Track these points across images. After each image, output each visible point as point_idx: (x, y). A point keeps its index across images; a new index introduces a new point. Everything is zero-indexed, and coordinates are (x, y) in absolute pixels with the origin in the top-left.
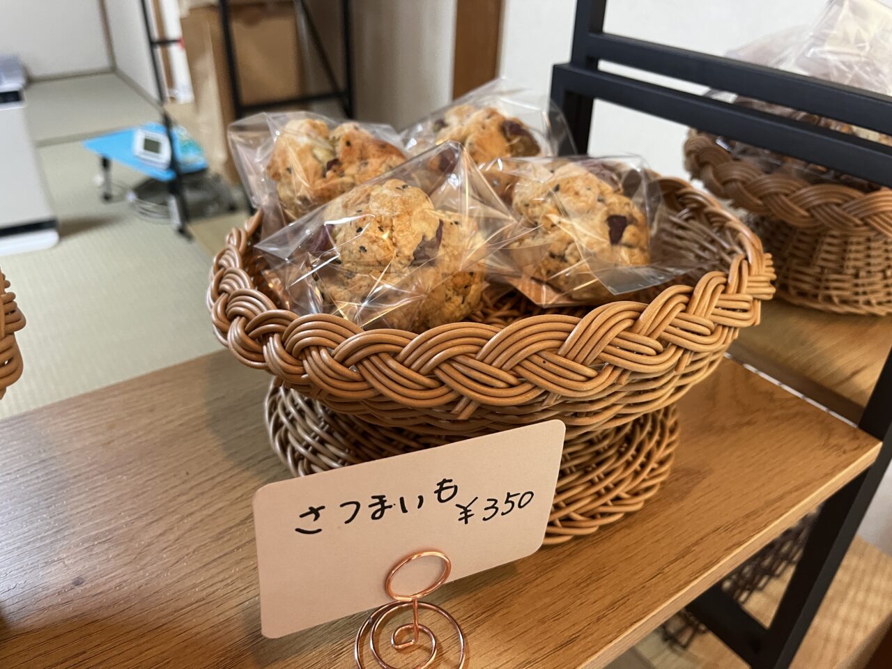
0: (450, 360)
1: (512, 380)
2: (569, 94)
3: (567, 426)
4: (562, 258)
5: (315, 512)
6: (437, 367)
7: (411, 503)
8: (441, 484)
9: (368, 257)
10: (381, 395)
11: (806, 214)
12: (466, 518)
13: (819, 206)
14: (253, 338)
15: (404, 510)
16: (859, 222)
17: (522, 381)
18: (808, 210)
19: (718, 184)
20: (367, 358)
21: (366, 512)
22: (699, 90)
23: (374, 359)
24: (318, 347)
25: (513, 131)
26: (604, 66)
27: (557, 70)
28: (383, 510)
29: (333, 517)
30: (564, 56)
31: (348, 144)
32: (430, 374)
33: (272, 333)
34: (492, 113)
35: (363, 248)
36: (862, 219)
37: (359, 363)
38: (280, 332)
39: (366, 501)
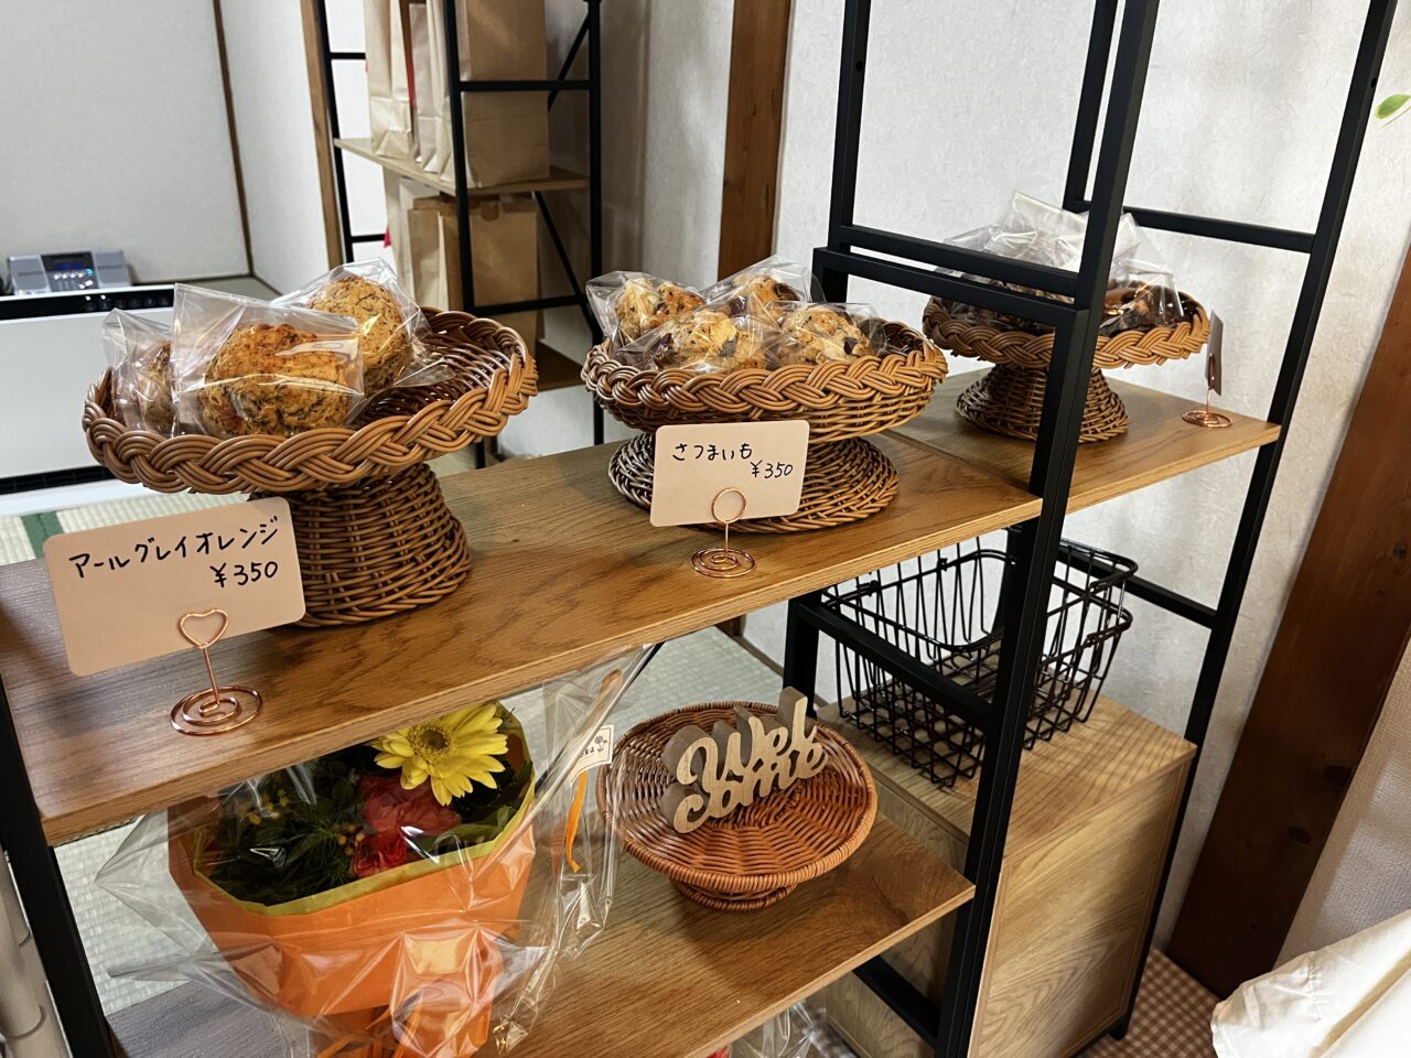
0: (747, 387)
1: (780, 397)
2: (827, 271)
3: (810, 424)
4: (814, 363)
5: (682, 446)
6: (740, 391)
7: (728, 455)
8: (743, 446)
9: (696, 346)
10: (711, 408)
11: (999, 353)
12: (756, 473)
13: (1008, 347)
14: (631, 389)
15: (724, 458)
16: (1035, 357)
17: (786, 398)
18: (1001, 351)
19: (942, 338)
20: (702, 389)
21: (706, 454)
22: (932, 268)
23: (706, 389)
24: (674, 385)
25: (783, 292)
26: (854, 249)
27: (818, 254)
28: (714, 454)
29: (691, 452)
30: (823, 243)
31: (671, 294)
32: (737, 395)
33: (644, 384)
34: (767, 279)
35: (693, 342)
36: (1037, 355)
37: (697, 392)
38: (649, 383)
39: (707, 448)
